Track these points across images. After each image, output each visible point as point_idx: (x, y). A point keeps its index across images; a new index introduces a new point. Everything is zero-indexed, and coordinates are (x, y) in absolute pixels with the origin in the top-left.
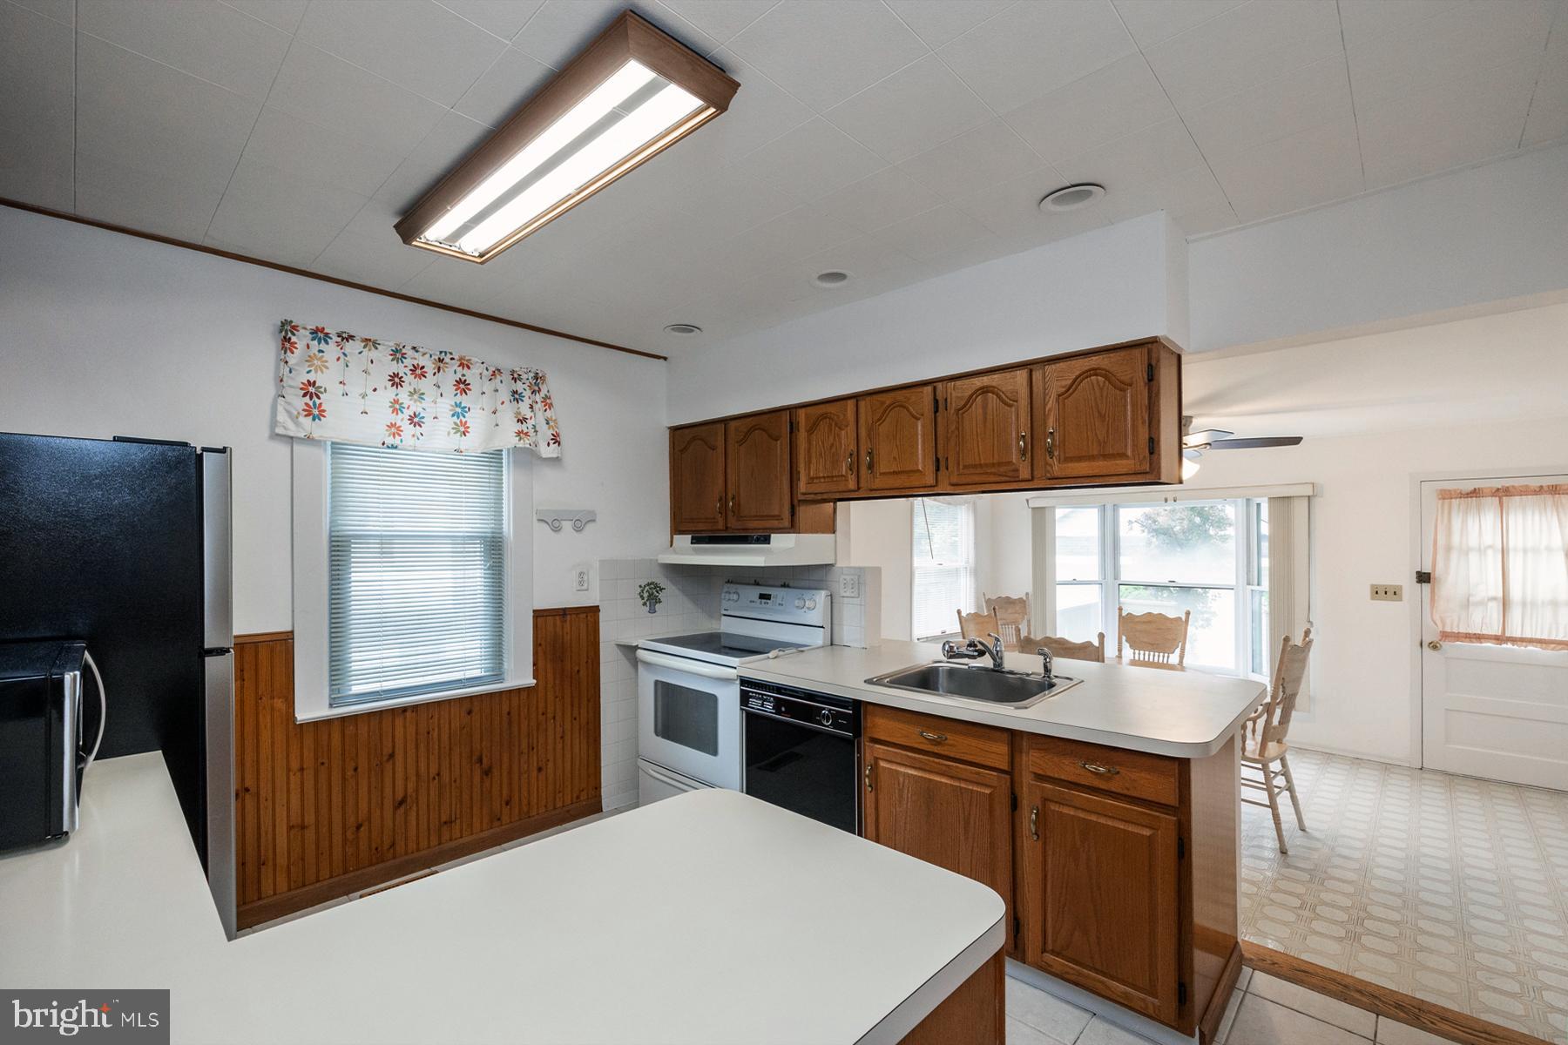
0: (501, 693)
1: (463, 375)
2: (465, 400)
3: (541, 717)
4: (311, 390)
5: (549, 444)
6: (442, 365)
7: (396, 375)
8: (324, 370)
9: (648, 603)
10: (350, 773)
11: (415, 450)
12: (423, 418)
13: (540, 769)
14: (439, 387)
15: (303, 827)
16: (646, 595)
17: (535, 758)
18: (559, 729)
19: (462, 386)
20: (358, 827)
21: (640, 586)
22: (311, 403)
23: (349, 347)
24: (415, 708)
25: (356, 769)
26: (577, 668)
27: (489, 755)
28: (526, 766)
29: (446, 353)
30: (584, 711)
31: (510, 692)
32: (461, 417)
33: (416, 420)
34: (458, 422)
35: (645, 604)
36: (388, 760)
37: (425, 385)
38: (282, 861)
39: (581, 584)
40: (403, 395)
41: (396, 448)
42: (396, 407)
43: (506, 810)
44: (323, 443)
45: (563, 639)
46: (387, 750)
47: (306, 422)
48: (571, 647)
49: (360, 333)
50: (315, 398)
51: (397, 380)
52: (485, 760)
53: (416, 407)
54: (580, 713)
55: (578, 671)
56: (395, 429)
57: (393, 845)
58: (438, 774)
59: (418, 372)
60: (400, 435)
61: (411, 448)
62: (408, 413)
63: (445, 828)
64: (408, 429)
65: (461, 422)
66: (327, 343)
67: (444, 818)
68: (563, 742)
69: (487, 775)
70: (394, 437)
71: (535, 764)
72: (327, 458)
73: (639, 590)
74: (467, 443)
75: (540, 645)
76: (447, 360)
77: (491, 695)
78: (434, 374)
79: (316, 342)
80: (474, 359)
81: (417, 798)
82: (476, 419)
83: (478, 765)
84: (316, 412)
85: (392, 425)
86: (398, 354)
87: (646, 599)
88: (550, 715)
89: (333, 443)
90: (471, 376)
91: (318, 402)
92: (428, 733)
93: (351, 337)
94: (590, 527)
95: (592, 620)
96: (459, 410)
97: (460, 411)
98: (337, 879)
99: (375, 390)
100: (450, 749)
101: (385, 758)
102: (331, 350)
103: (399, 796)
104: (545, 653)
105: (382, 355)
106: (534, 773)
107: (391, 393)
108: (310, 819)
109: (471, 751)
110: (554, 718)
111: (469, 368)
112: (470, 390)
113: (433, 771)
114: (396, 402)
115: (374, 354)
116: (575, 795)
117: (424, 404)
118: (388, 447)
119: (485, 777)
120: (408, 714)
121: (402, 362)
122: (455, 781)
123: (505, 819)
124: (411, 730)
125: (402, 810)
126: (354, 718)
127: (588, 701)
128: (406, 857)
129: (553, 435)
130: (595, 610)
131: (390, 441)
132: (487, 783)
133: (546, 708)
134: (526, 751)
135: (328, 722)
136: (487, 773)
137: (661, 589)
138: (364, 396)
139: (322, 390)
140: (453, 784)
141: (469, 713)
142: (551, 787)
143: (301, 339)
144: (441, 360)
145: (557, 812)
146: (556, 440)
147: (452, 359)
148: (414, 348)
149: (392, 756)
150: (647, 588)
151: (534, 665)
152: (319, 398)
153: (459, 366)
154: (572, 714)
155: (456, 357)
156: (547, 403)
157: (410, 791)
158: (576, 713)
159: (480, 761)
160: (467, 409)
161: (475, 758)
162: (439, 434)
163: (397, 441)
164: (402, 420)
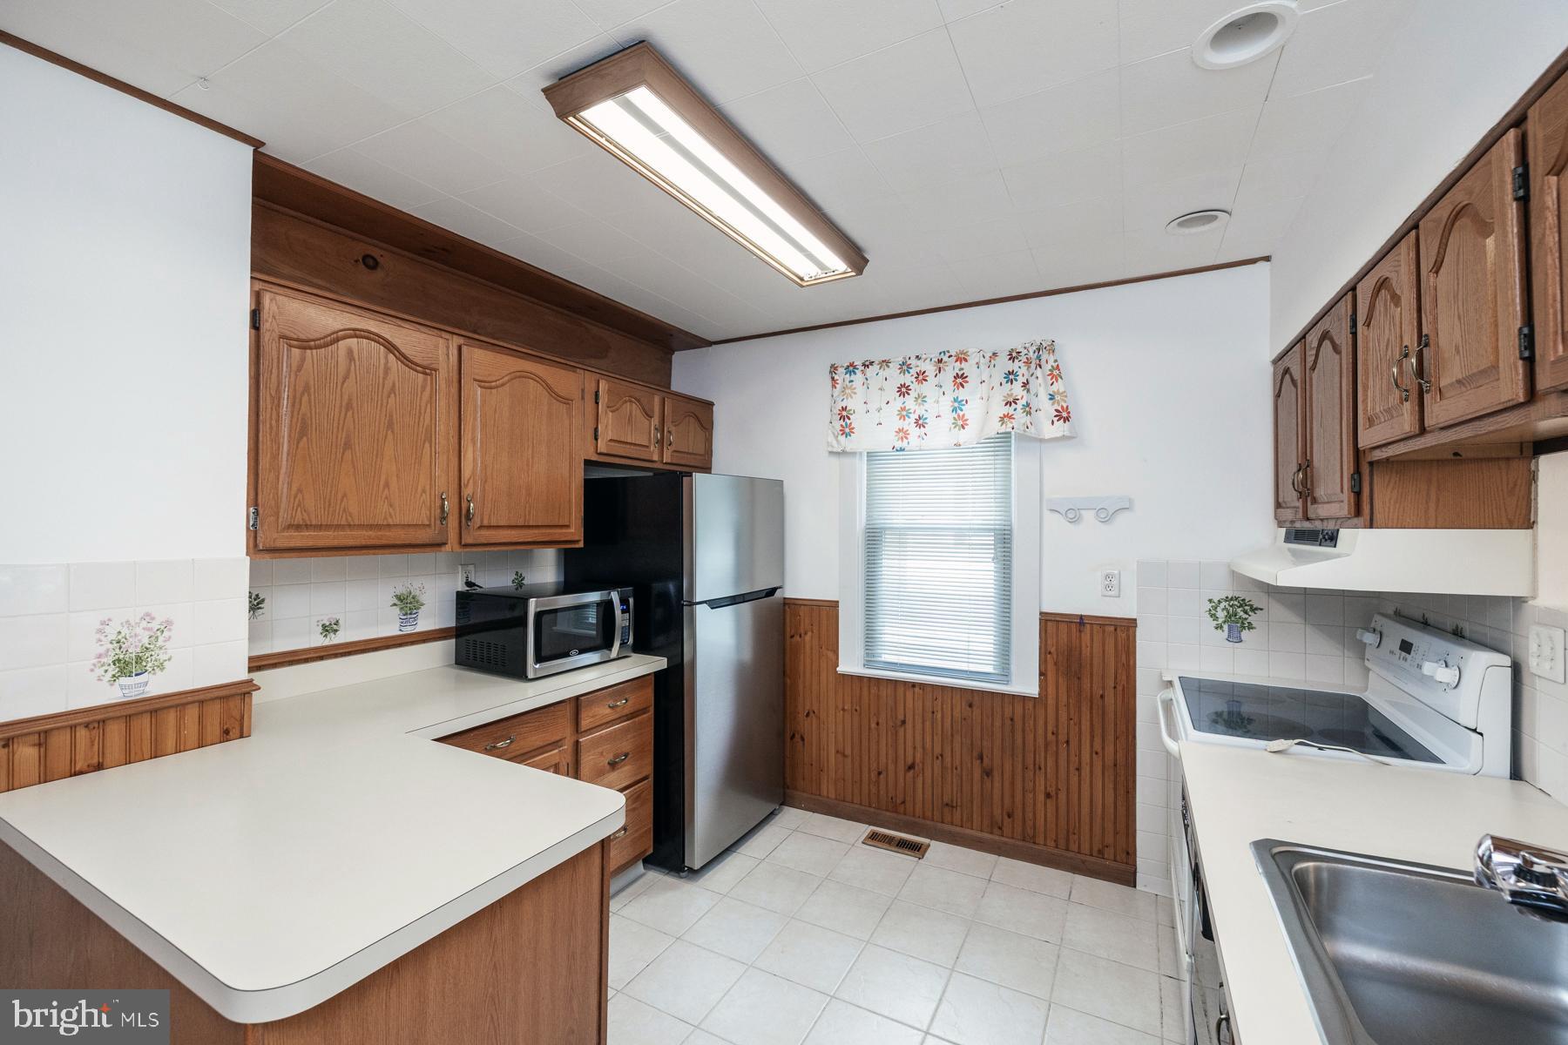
0: (1003, 695)
1: (961, 369)
2: (962, 394)
3: (1049, 734)
4: (844, 414)
5: (1053, 422)
6: (941, 365)
7: (903, 386)
8: (853, 395)
9: (1226, 627)
10: (873, 725)
11: (920, 450)
12: (926, 419)
13: (1048, 795)
14: (941, 386)
15: (844, 756)
16: (1221, 614)
17: (1043, 782)
18: (1074, 759)
19: (959, 380)
20: (879, 773)
21: (1210, 601)
22: (844, 424)
23: (871, 371)
24: (923, 686)
25: (878, 724)
26: (1101, 692)
27: (989, 756)
28: (1031, 784)
29: (944, 352)
30: (1110, 749)
31: (1013, 698)
32: (959, 411)
33: (921, 422)
34: (956, 416)
35: (1219, 627)
36: (901, 726)
37: (928, 388)
38: (832, 774)
39: (1108, 587)
40: (910, 402)
41: (904, 450)
42: (903, 413)
43: (1007, 821)
44: (858, 455)
45: (1080, 654)
46: (901, 717)
47: (842, 438)
48: (1091, 665)
49: (877, 359)
50: (847, 420)
51: (904, 390)
52: (986, 760)
53: (920, 411)
54: (1103, 748)
55: (1102, 696)
56: (903, 434)
57: (904, 802)
58: (942, 756)
59: (921, 377)
60: (907, 438)
61: (918, 448)
62: (914, 417)
63: (946, 810)
64: (914, 432)
65: (959, 416)
66: (855, 373)
67: (946, 800)
68: (1080, 776)
69: (988, 775)
70: (902, 441)
71: (1043, 788)
72: (862, 465)
73: (1209, 606)
74: (964, 436)
75: (1050, 653)
76: (945, 358)
77: (992, 694)
78: (936, 376)
79: (848, 375)
80: (971, 350)
81: (923, 769)
82: (973, 411)
83: (979, 761)
84: (847, 430)
85: (901, 430)
86: (905, 367)
87: (1220, 621)
88: (1062, 738)
89: (868, 453)
90: (968, 368)
91: (848, 422)
92: (933, 713)
93: (872, 363)
94: (1122, 518)
95: (1124, 635)
96: (956, 405)
97: (958, 405)
98: (863, 808)
99: (888, 402)
100: (952, 735)
101: (899, 723)
102: (858, 378)
103: (910, 761)
104: (1056, 664)
105: (893, 370)
106: (1041, 797)
107: (898, 402)
108: (848, 752)
109: (972, 744)
110: (1068, 742)
111: (966, 360)
112: (967, 382)
113: (938, 750)
114: (903, 409)
115: (886, 372)
116: (1095, 849)
117: (926, 406)
118: (897, 450)
119: (986, 777)
120: (917, 689)
121: (909, 373)
122: (956, 769)
123: (1007, 830)
124: (919, 704)
125: (912, 771)
126: (878, 681)
127: (1116, 738)
128: (913, 819)
129: (1057, 411)
130: (1130, 625)
131: (899, 445)
132: (988, 784)
133: (1057, 726)
134: (1031, 767)
135: (860, 678)
136: (988, 773)
137: (1254, 610)
138: (879, 410)
139: (852, 412)
140: (955, 771)
141: (971, 706)
142: (1063, 822)
143: (841, 375)
144: (940, 361)
145: (1070, 854)
146: (1063, 416)
147: (950, 356)
148: (917, 357)
149: (904, 722)
150: (1222, 605)
151: (1041, 674)
152: (849, 419)
153: (956, 361)
154: (1092, 746)
155: (953, 354)
156: (1056, 374)
157: (918, 761)
158: (1098, 747)
159: (981, 758)
160: (964, 402)
161: (975, 754)
162: (940, 432)
163: (904, 444)
164: (909, 426)
